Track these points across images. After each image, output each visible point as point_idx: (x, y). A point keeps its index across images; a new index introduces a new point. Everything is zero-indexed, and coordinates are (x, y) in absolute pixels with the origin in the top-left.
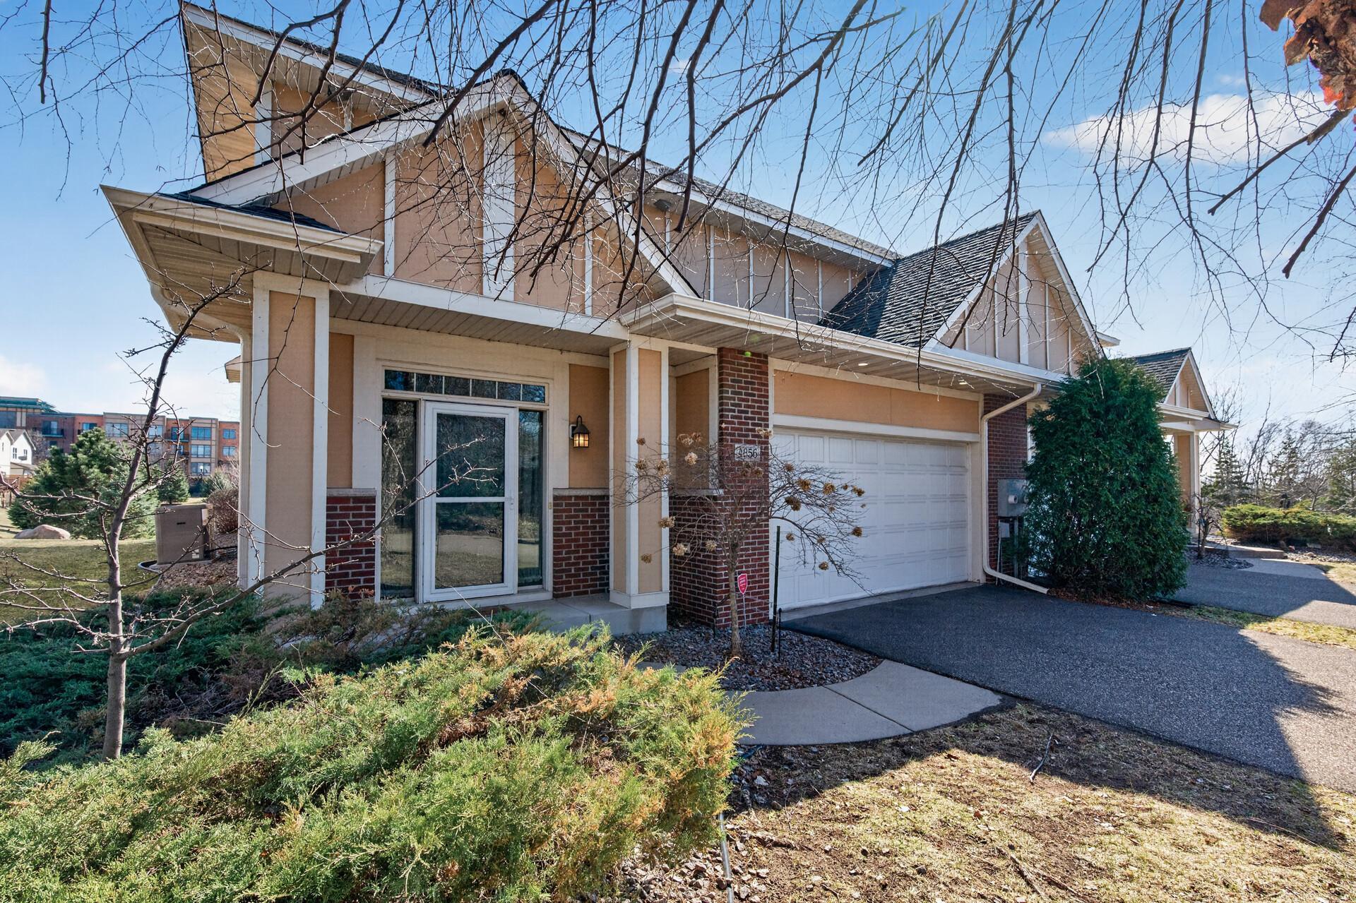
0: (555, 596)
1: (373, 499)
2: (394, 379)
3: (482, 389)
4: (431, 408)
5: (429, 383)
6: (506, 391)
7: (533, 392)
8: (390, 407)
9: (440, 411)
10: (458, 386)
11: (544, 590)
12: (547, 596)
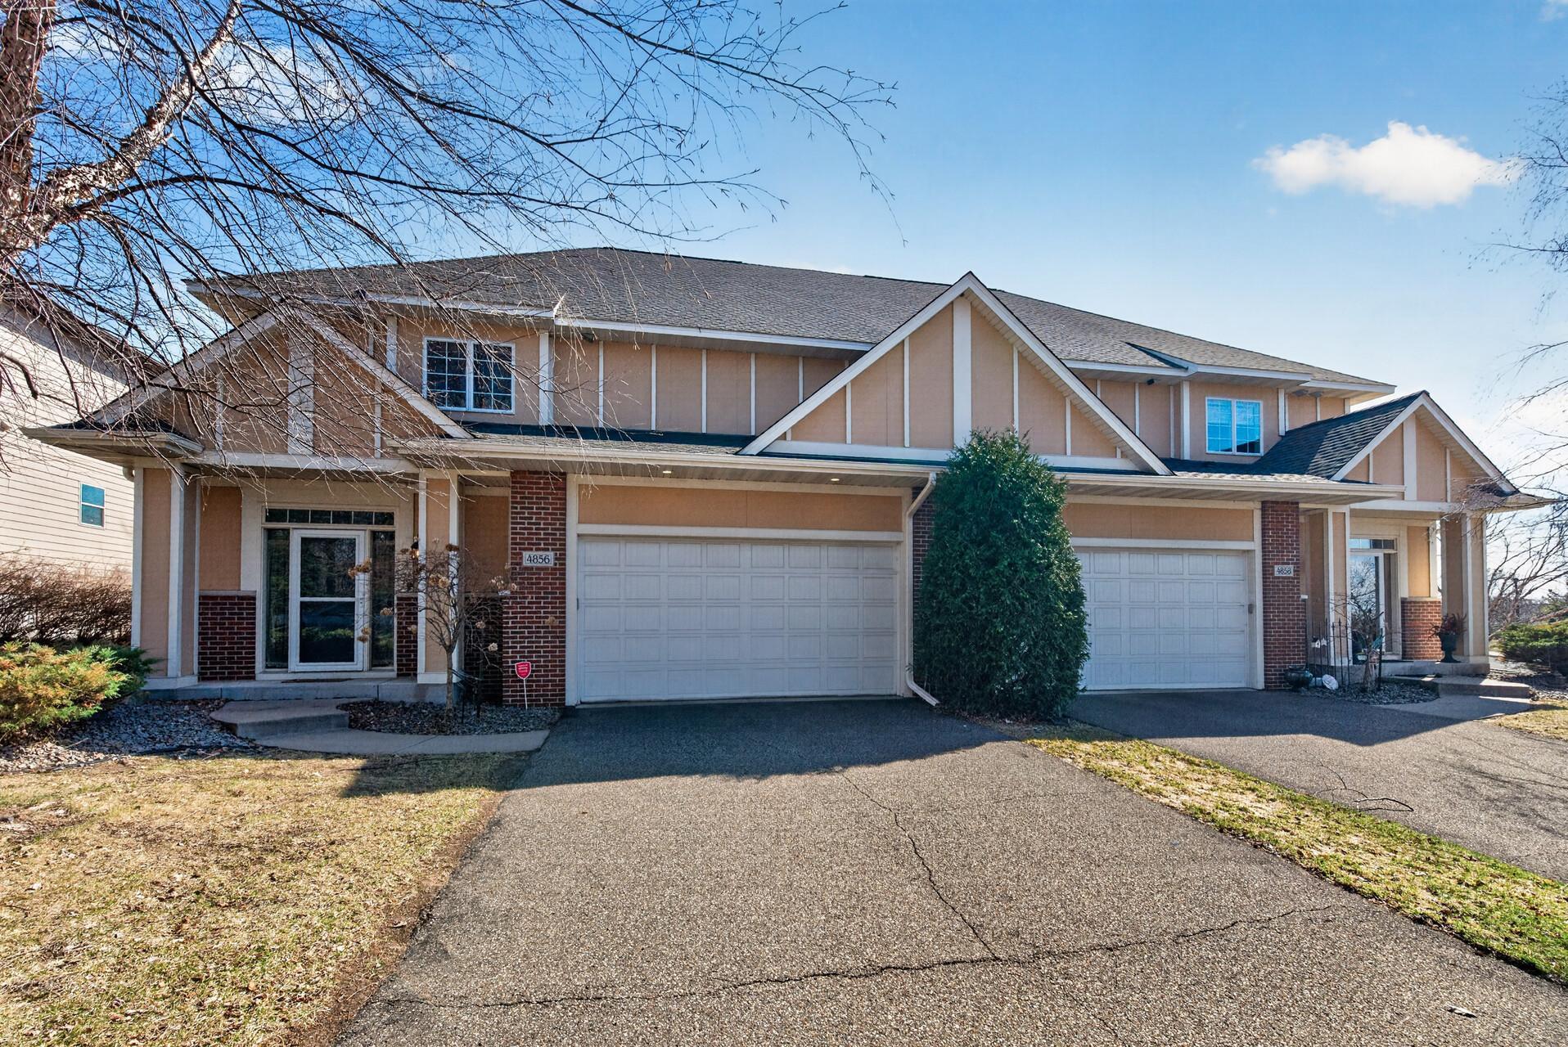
0: (398, 675)
1: (254, 598)
2: (274, 515)
3: (342, 518)
4: (298, 534)
5: (300, 516)
6: (363, 518)
7: (388, 518)
8: (270, 534)
9: (304, 536)
10: (320, 517)
11: (393, 670)
12: (394, 674)
